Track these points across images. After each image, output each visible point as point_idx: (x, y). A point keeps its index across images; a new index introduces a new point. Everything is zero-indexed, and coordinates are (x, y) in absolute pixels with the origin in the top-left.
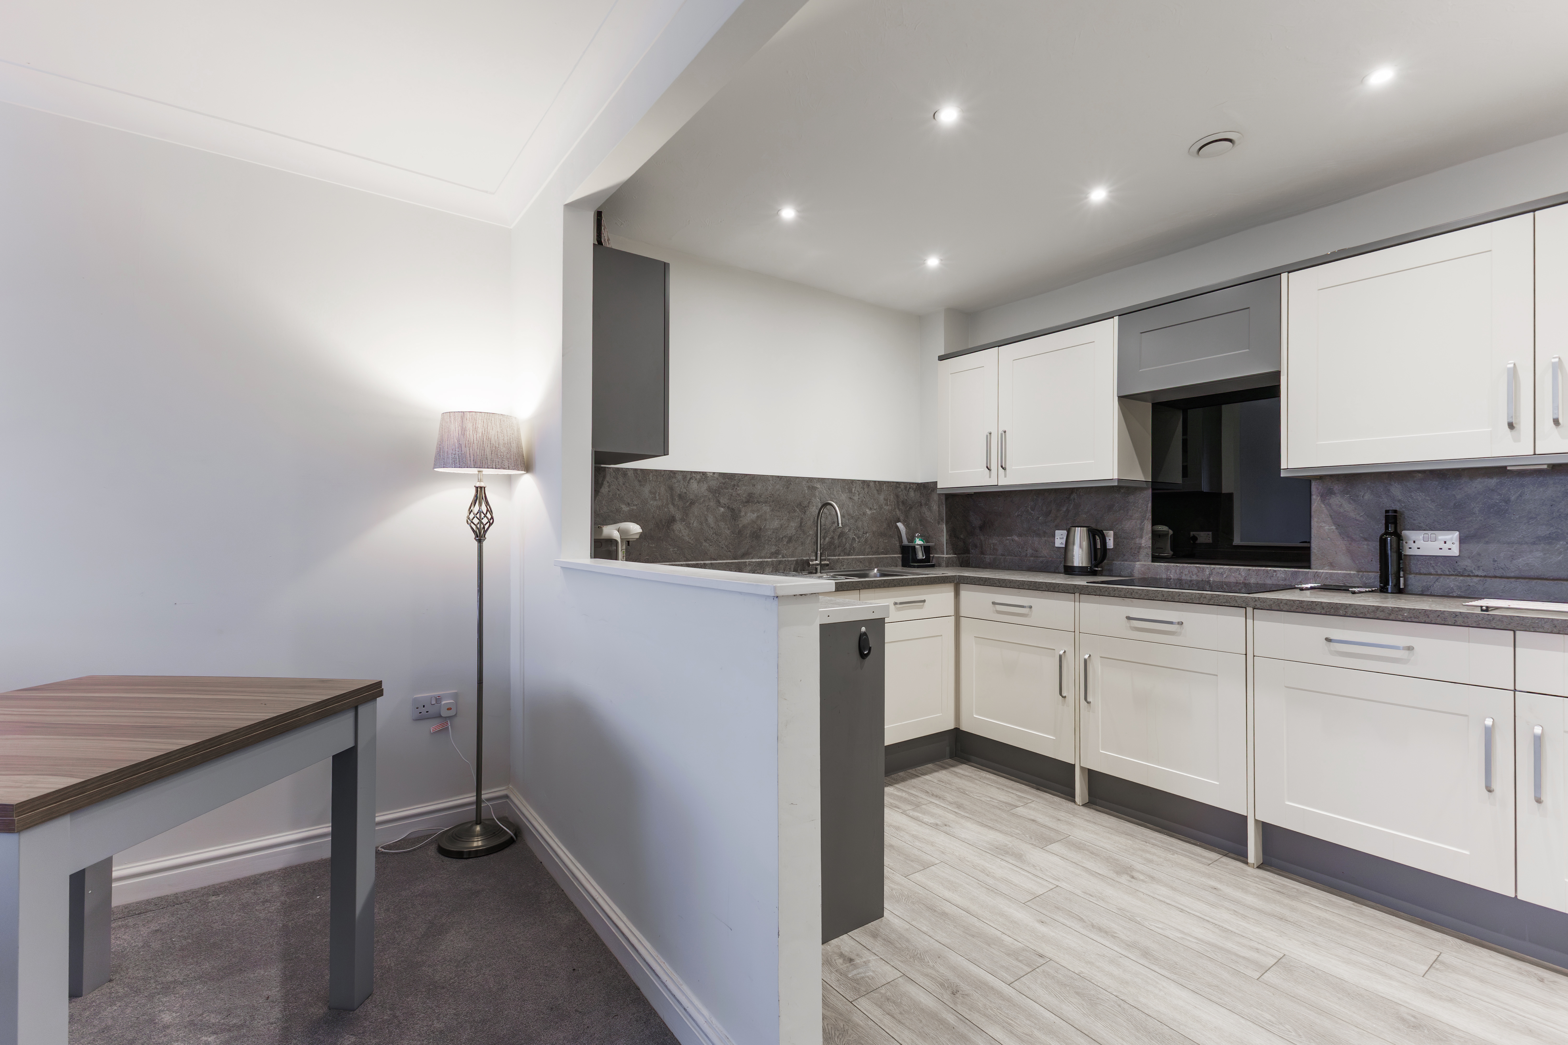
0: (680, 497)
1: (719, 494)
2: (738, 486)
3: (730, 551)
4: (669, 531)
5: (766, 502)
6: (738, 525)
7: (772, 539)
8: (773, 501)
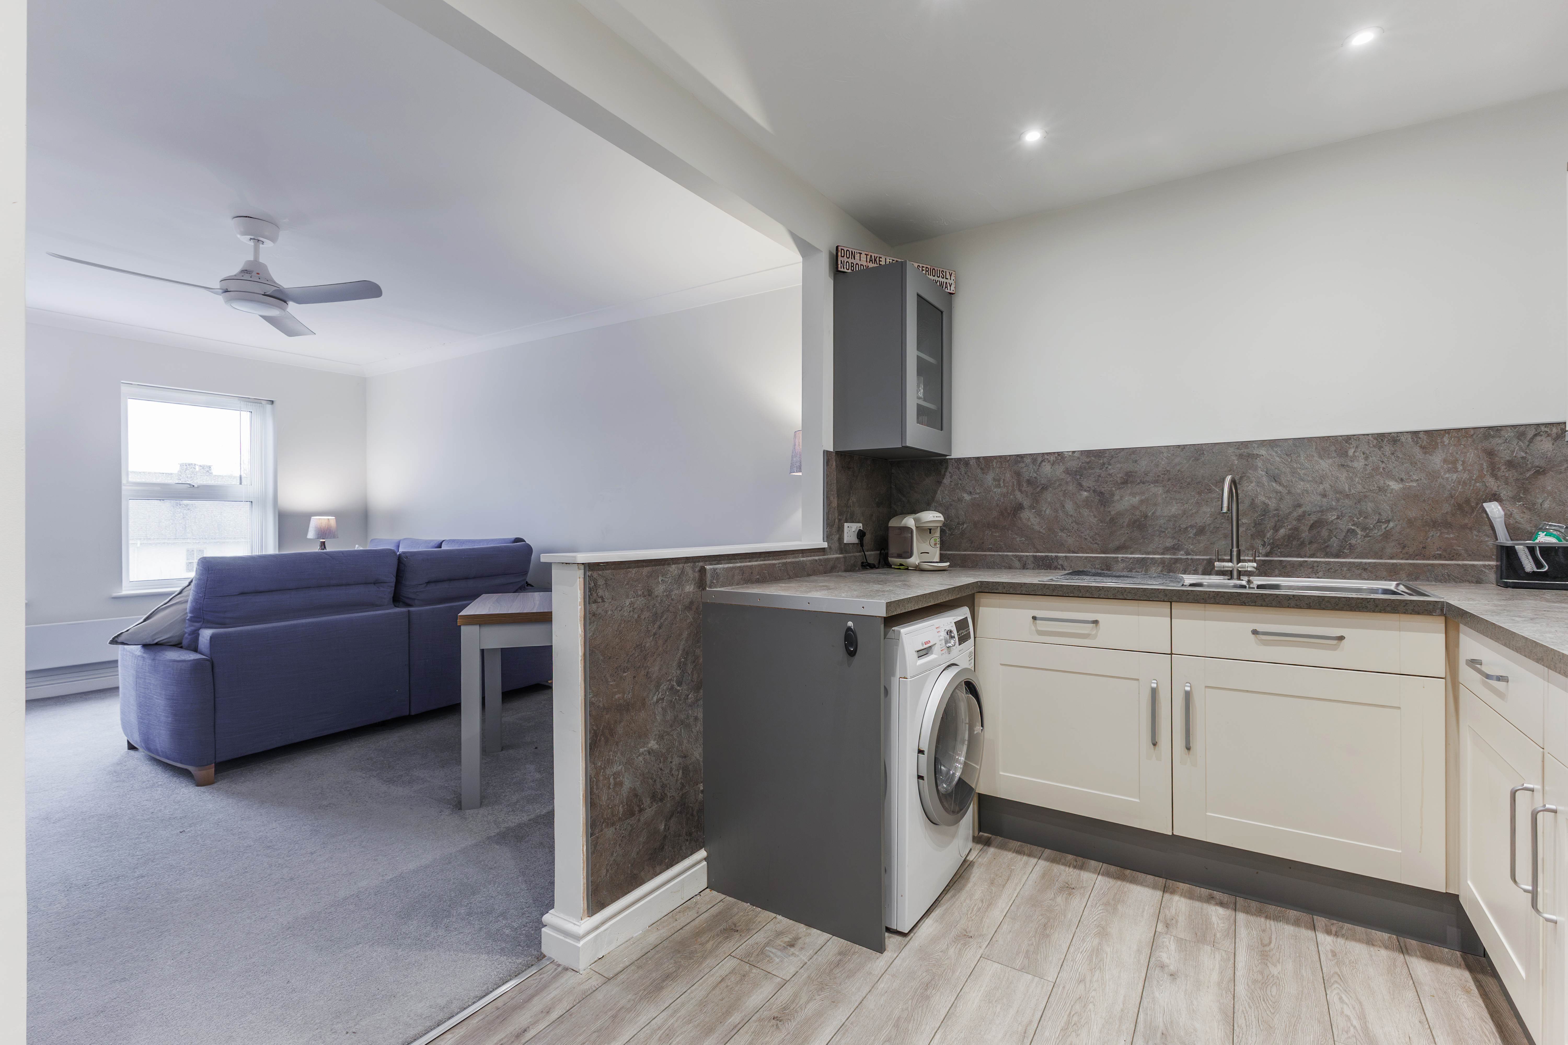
0: (1029, 482)
1: (1081, 475)
2: (1109, 464)
3: (1096, 543)
4: (1015, 519)
5: (1156, 482)
6: (1109, 512)
7: (1166, 529)
8: (1169, 480)
